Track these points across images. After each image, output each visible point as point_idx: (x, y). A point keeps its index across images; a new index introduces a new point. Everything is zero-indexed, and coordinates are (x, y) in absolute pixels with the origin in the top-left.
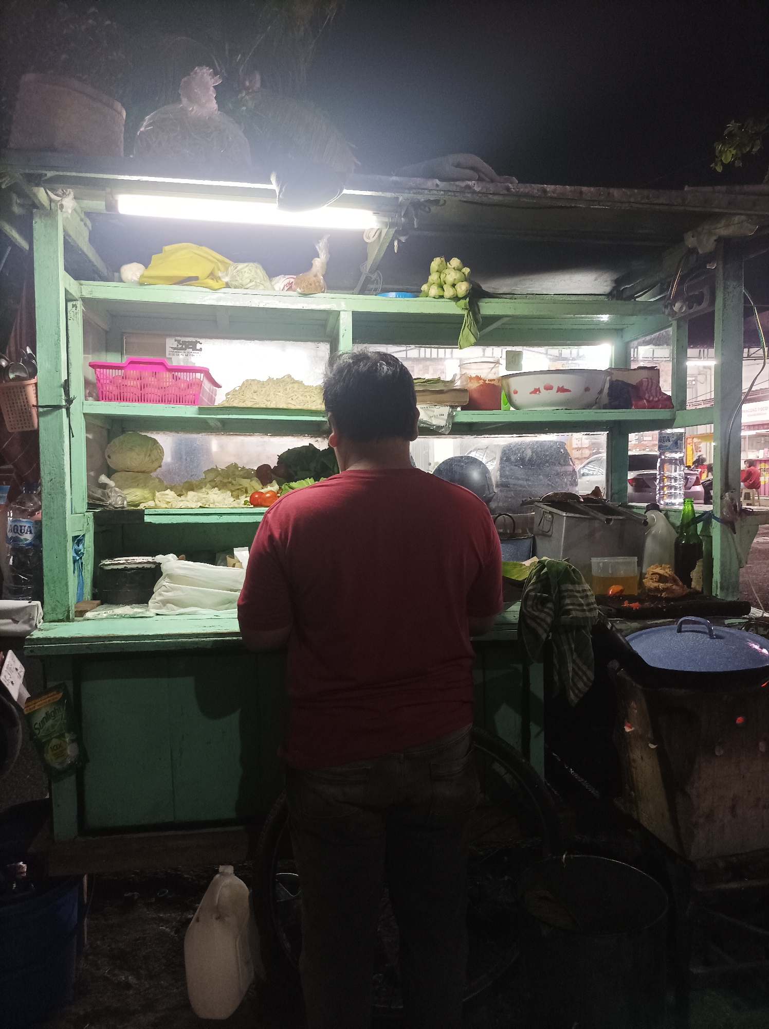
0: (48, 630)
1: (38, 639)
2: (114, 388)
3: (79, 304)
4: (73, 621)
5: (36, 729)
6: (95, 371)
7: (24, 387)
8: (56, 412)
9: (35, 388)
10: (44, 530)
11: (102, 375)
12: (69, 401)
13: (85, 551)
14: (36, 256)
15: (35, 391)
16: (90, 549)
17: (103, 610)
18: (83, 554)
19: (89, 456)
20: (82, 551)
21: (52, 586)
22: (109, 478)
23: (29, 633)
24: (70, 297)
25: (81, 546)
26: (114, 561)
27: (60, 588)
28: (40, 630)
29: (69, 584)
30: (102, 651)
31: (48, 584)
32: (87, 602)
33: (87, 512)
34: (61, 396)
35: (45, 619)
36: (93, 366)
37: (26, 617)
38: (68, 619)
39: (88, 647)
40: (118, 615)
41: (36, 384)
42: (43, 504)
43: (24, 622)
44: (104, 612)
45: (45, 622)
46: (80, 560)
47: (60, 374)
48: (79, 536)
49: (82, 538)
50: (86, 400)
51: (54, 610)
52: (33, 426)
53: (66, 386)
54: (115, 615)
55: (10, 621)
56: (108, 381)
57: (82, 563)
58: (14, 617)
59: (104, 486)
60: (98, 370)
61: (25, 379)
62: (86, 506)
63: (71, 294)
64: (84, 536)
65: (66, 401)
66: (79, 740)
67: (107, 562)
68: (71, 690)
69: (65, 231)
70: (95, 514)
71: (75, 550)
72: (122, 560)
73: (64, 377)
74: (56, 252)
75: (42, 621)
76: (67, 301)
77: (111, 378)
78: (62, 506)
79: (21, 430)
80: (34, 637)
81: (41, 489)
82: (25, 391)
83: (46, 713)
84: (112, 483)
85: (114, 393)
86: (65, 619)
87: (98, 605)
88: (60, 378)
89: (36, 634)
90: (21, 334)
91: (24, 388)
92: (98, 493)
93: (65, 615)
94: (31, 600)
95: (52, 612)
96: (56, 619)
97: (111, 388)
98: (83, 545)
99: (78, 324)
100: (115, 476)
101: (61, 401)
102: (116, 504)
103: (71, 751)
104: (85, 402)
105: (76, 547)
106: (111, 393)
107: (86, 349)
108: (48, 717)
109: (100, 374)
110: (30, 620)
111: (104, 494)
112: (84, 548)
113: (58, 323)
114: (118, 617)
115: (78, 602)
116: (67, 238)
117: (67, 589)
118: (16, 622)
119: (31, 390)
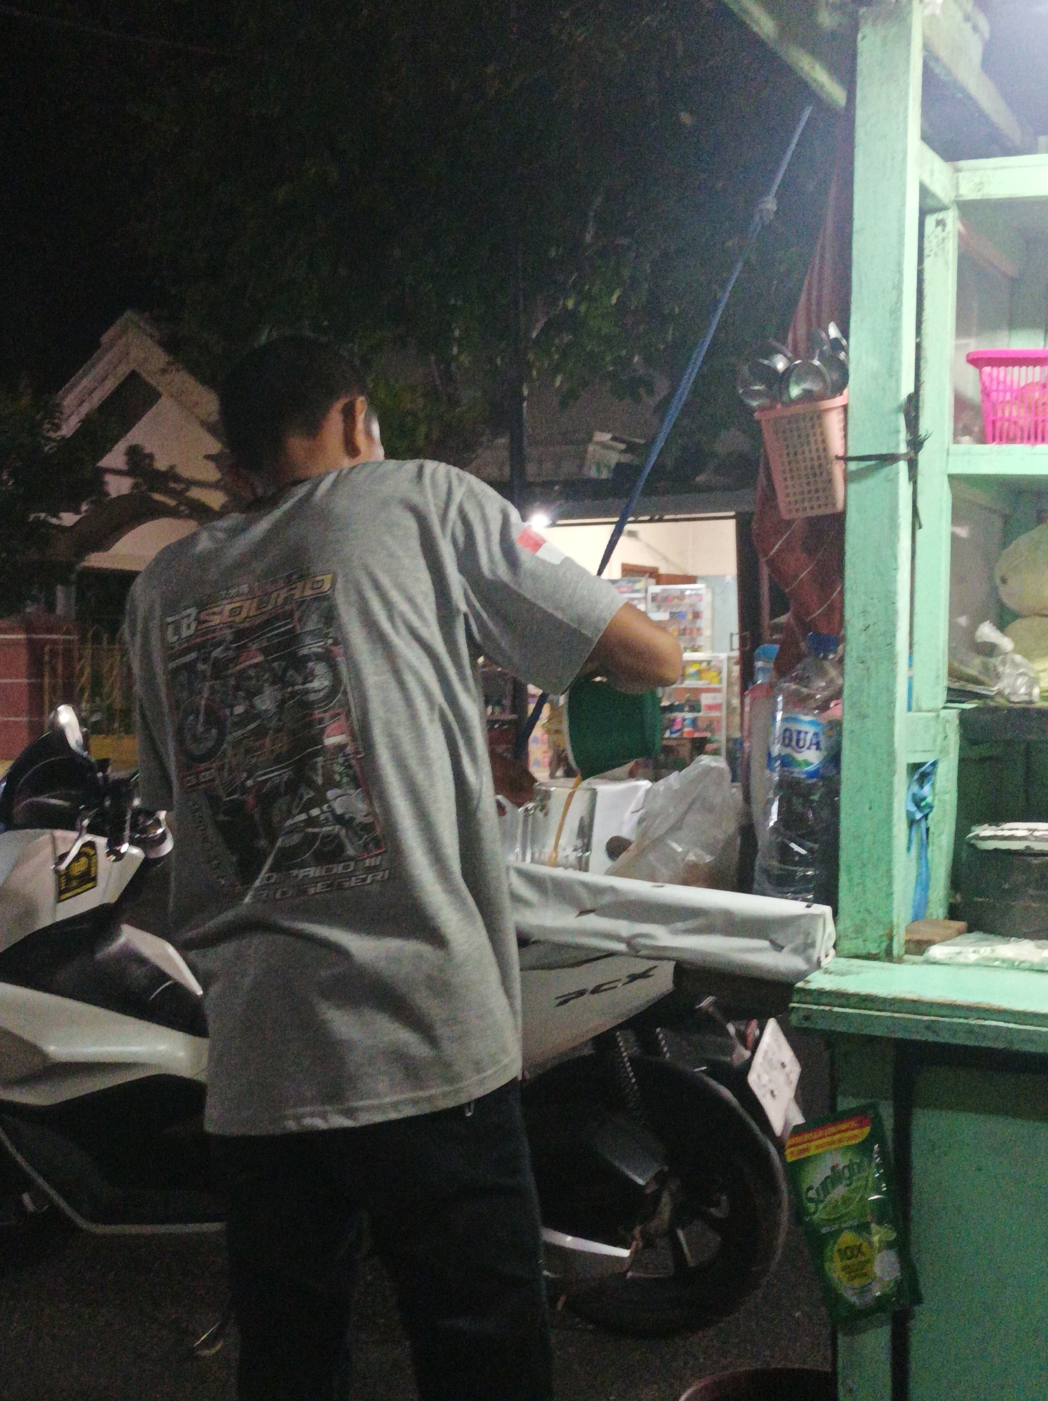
0: (843, 974)
1: (821, 993)
2: (1022, 412)
3: (951, 217)
4: (900, 960)
5: (811, 1200)
6: (981, 373)
7: (820, 415)
8: (887, 470)
9: (842, 416)
10: (846, 744)
11: (995, 383)
12: (916, 443)
13: (936, 801)
14: (861, 114)
15: (842, 425)
16: (947, 797)
17: (971, 944)
18: (931, 807)
19: (957, 577)
20: (929, 800)
21: (856, 873)
22: (1002, 632)
23: (802, 976)
24: (930, 203)
25: (927, 789)
26: (1002, 830)
27: (875, 881)
28: (827, 972)
29: (895, 872)
30: (961, 1040)
31: (849, 868)
32: (935, 923)
33: (945, 708)
34: (898, 432)
35: (839, 948)
36: (977, 361)
37: (799, 940)
38: (888, 956)
39: (929, 1026)
40: (1004, 961)
41: (845, 408)
42: (847, 684)
43: (795, 951)
44: (972, 949)
45: (838, 955)
46: (923, 821)
47: (898, 381)
48: (924, 764)
49: (931, 768)
50: (956, 441)
51: (859, 930)
52: (834, 505)
53: (912, 408)
54: (997, 959)
55: (766, 944)
56: (1008, 397)
57: (928, 830)
58: (773, 936)
59: (989, 650)
60: (987, 369)
61: (823, 397)
62: (943, 696)
63: (933, 196)
64: (934, 764)
65: (909, 443)
66: (902, 1246)
67: (986, 831)
68: (889, 1123)
69: (926, 47)
70: (963, 716)
71: (914, 795)
72: (1020, 828)
73: (907, 388)
74: (904, 98)
75: (832, 952)
76: (923, 213)
77: (1015, 387)
78: (888, 690)
79: (810, 513)
80: (813, 986)
81: (844, 650)
82: (821, 425)
83: (833, 1168)
84: (1006, 643)
85: (1021, 422)
86: (882, 954)
87: (960, 933)
88: (898, 390)
89: (818, 981)
90: (820, 297)
91: (819, 417)
92: (974, 666)
93: (884, 945)
94: (810, 903)
95: (854, 935)
96: (864, 952)
97: (1015, 413)
98: (933, 785)
99: (947, 263)
100: (1017, 625)
101: (898, 445)
102: (1015, 693)
103: (884, 1268)
104: (954, 447)
105: (915, 788)
106: (1015, 423)
107: (964, 324)
108: (835, 1178)
109: (992, 380)
110: (806, 947)
111: (986, 668)
112: (934, 795)
113: (900, 264)
114: (1005, 965)
115: (916, 918)
116: (932, 64)
117: (890, 884)
118: (778, 947)
119: (834, 422)
